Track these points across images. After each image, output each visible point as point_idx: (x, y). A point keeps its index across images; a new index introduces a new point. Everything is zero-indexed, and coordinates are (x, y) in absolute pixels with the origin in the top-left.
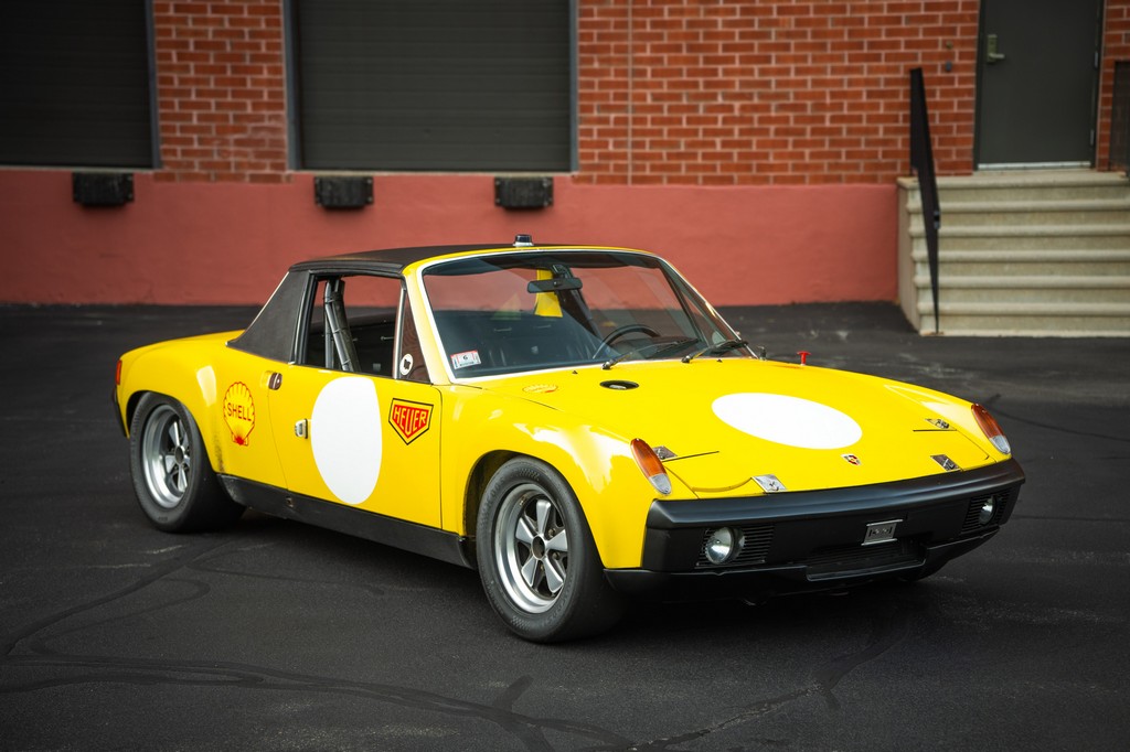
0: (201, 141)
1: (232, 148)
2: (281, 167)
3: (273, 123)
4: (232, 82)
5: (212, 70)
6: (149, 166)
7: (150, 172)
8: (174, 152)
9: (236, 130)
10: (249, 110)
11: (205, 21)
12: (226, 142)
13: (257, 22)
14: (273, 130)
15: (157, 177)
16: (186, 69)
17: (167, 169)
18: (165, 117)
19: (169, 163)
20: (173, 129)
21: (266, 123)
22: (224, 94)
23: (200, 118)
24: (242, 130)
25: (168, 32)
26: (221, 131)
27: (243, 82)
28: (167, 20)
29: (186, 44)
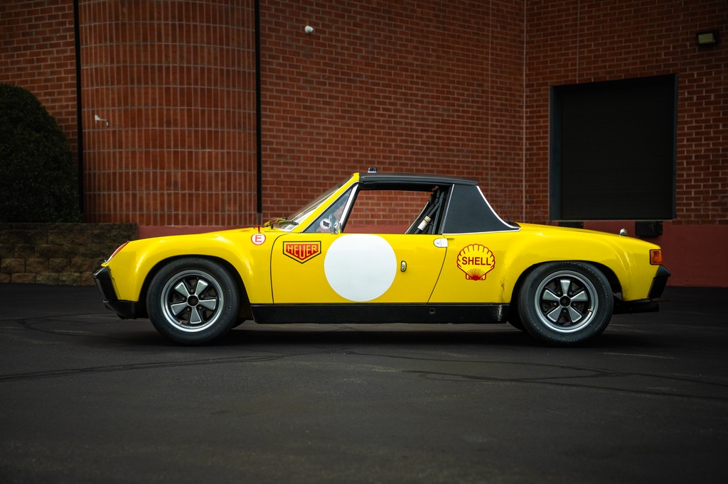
0: (695, 205)
1: (710, 207)
4: (712, 174)
5: (702, 169)
6: (671, 219)
7: (671, 221)
8: (682, 210)
9: (712, 198)
10: (720, 188)
11: (701, 145)
12: (707, 204)
15: (674, 223)
16: (690, 169)
17: (679, 219)
18: (679, 193)
19: (679, 216)
20: (682, 199)
22: (708, 180)
23: (695, 193)
24: (716, 198)
25: (683, 152)
26: (705, 199)
27: (718, 174)
28: (683, 146)
29: (691, 157)
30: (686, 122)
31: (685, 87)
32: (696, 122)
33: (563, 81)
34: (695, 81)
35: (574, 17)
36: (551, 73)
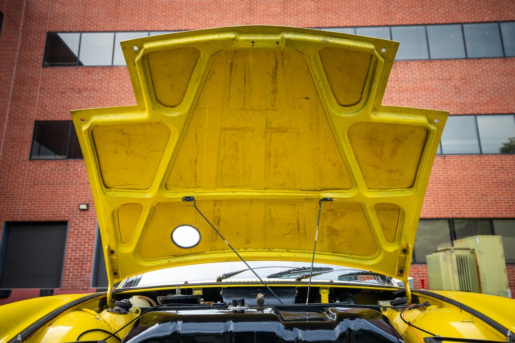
0: (71, 281)
1: (78, 282)
2: (89, 286)
3: (89, 276)
4: (81, 267)
5: (76, 264)
6: (58, 287)
7: (58, 289)
8: (65, 283)
10: (84, 273)
11: (77, 253)
12: (77, 281)
13: (88, 253)
14: (88, 278)
15: (60, 290)
16: (71, 264)
17: (62, 288)
18: (64, 275)
19: (63, 286)
20: (65, 278)
21: (87, 276)
22: (78, 269)
23: (72, 275)
24: (81, 278)
26: (76, 278)
27: (83, 267)
28: (69, 253)
29: (71, 259)
30: (71, 243)
31: (72, 227)
32: (76, 242)
33: (11, 220)
34: (77, 224)
35: (21, 191)
36: (5, 215)
